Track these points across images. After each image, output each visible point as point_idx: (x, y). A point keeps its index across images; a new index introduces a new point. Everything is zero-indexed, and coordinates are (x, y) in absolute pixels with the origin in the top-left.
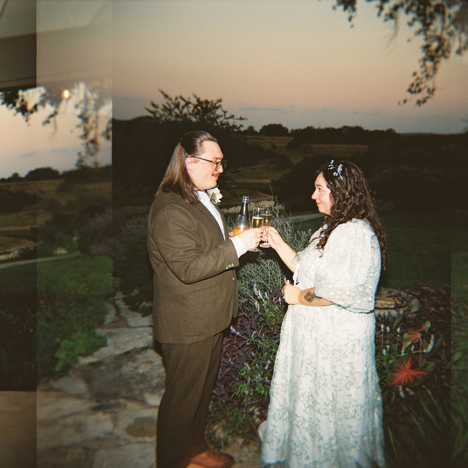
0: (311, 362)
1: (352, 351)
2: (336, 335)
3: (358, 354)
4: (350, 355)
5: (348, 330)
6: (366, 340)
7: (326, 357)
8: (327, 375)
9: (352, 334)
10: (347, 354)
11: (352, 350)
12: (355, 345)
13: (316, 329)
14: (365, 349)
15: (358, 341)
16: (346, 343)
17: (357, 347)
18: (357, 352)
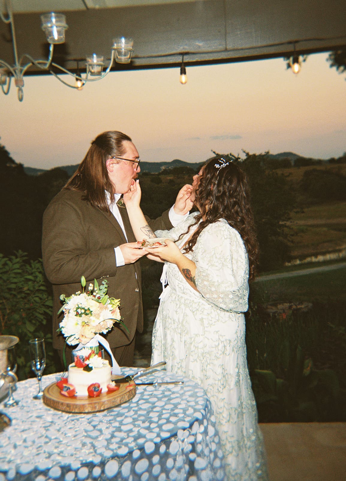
0: (181, 366)
1: (223, 353)
2: (206, 337)
3: (229, 355)
4: (221, 356)
5: (219, 331)
6: (237, 341)
7: (196, 360)
8: (197, 379)
9: (223, 335)
10: (218, 355)
11: (223, 351)
12: (226, 346)
13: (186, 332)
14: (235, 350)
15: (228, 342)
16: (217, 344)
17: (228, 347)
18: (227, 353)
